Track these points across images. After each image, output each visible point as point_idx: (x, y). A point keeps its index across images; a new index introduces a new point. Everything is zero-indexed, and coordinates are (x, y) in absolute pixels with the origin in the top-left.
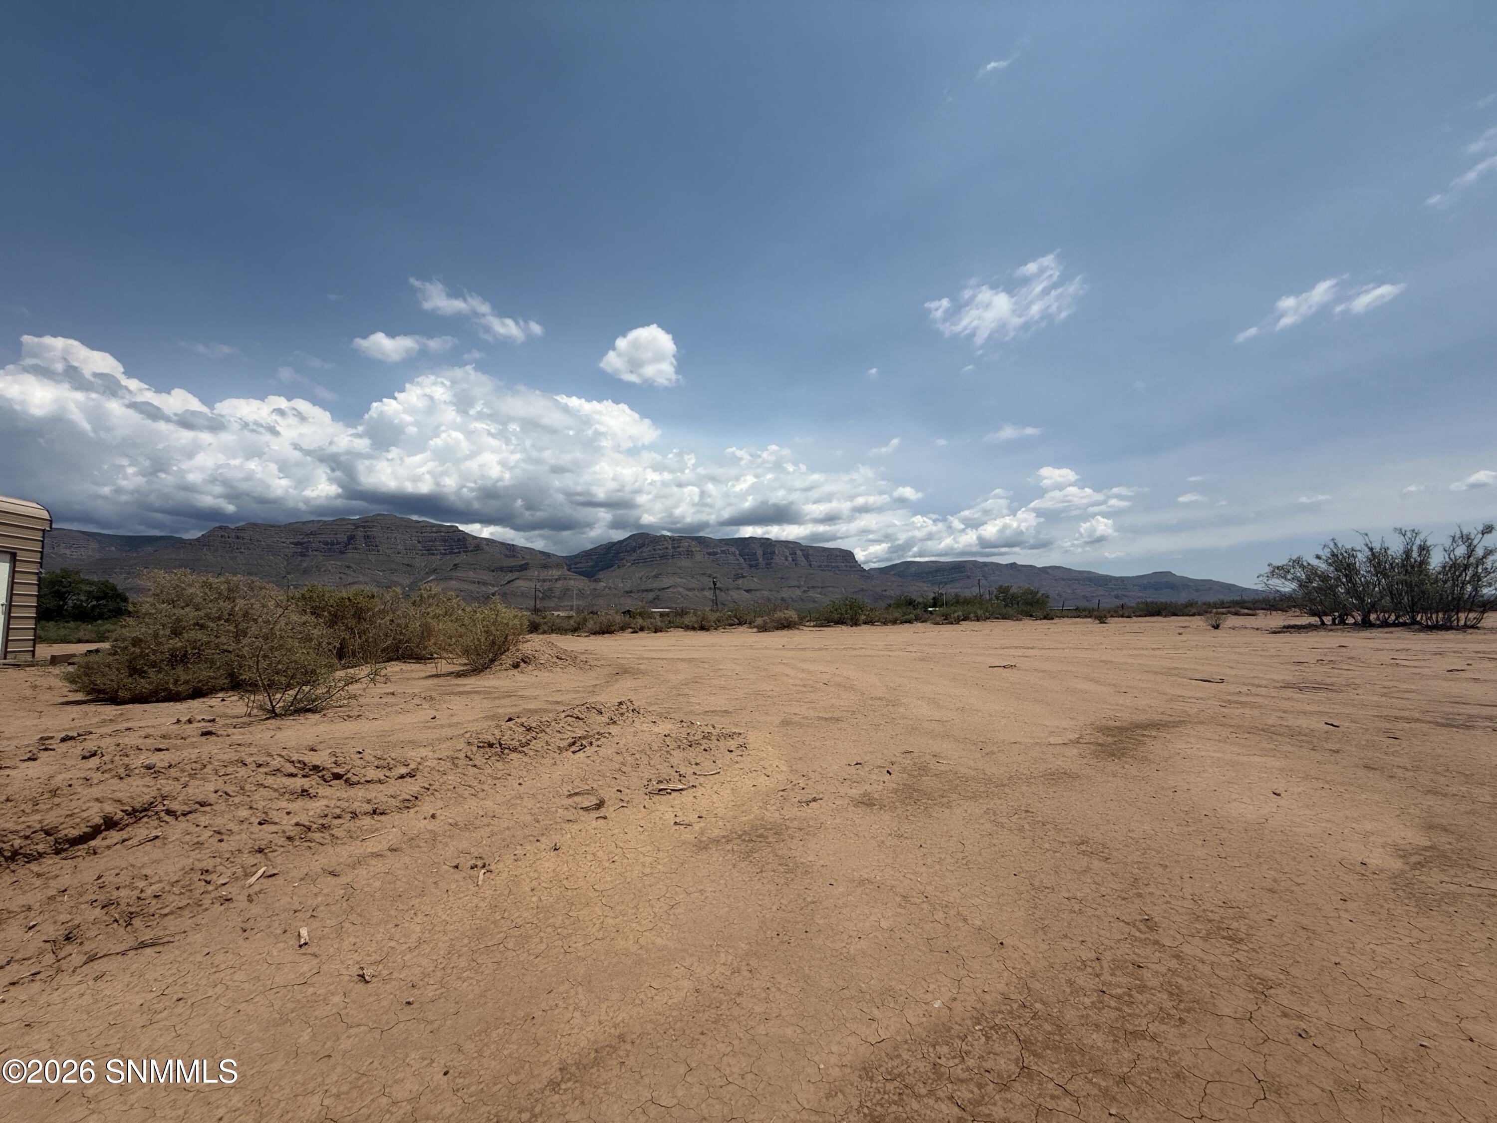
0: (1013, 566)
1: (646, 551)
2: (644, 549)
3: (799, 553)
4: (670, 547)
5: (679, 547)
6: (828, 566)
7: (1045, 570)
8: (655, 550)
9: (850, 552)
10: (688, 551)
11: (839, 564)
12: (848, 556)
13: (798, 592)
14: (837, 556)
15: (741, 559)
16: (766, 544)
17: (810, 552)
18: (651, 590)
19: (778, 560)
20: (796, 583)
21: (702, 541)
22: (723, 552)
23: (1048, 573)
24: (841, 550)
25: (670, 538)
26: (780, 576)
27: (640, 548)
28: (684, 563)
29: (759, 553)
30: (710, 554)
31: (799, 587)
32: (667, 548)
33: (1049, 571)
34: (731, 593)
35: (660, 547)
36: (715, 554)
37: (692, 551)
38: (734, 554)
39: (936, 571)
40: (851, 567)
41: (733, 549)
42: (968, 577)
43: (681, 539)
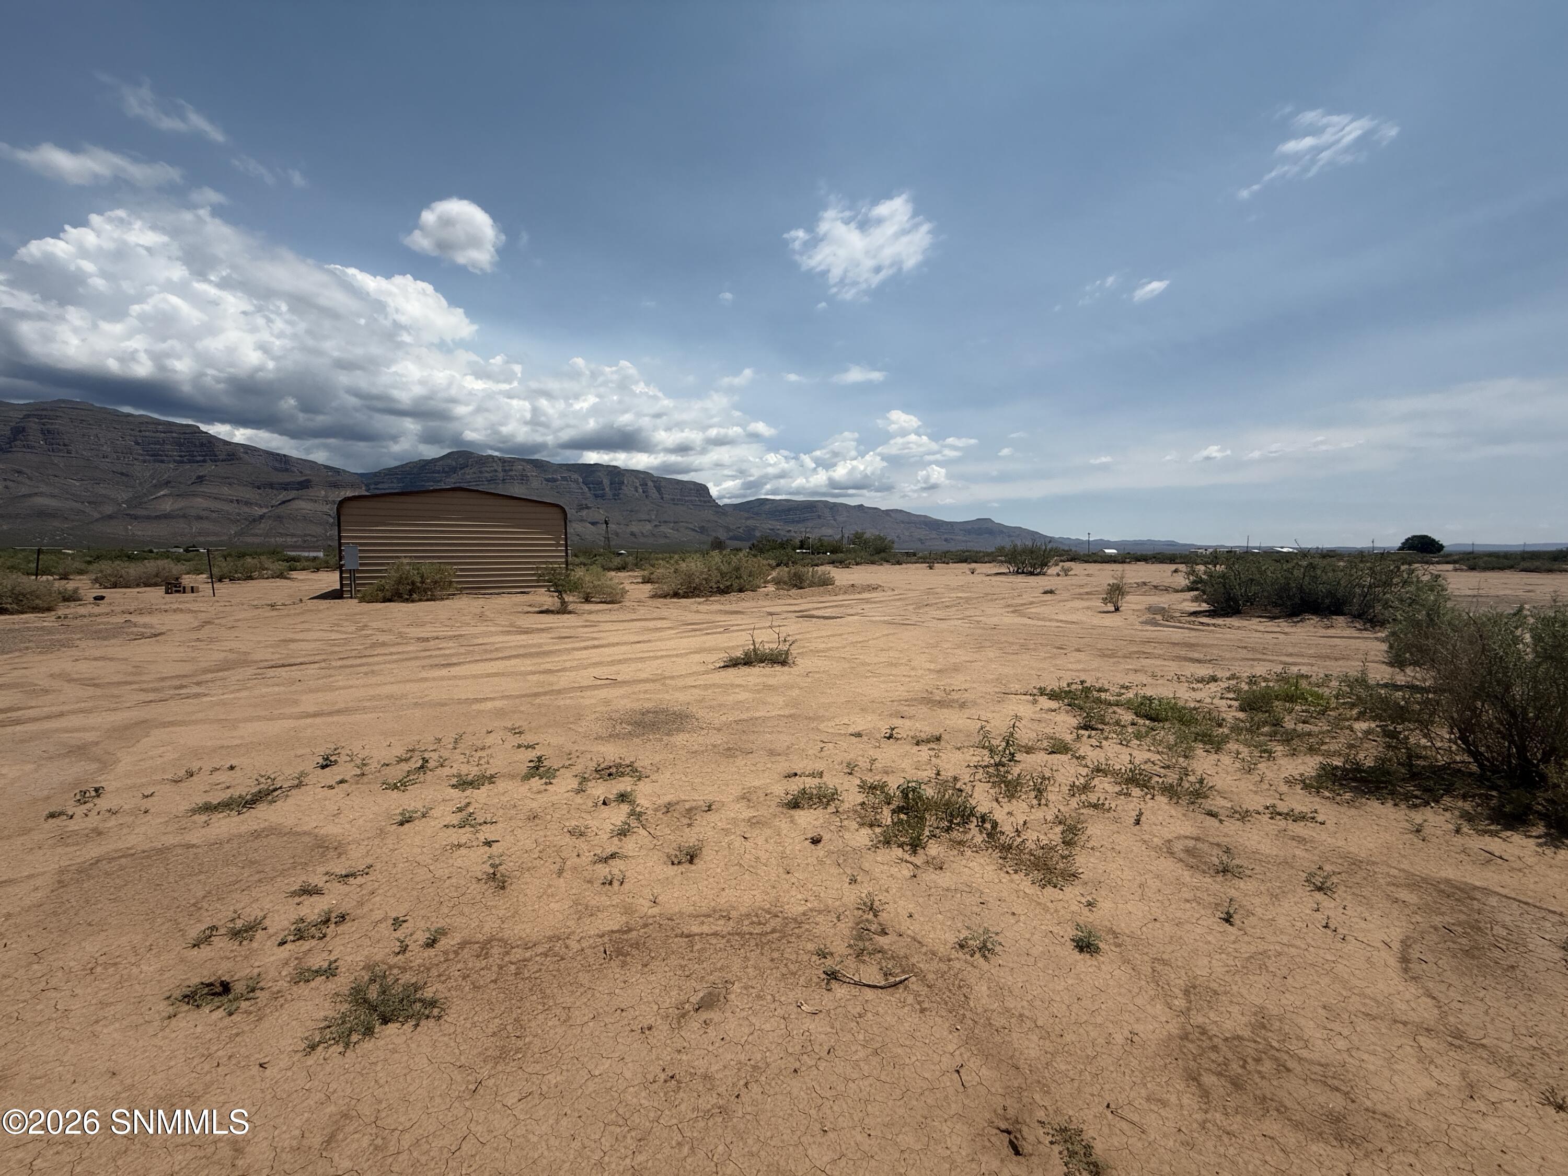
0: (861, 507)
1: (470, 474)
2: (467, 470)
3: (650, 484)
4: (500, 469)
5: (510, 470)
6: (682, 500)
7: (888, 512)
8: (481, 472)
9: (705, 486)
10: (522, 475)
11: (693, 498)
12: (702, 490)
13: (649, 527)
14: (691, 490)
15: (585, 487)
16: (615, 473)
17: (663, 484)
19: (627, 490)
20: (647, 517)
21: (539, 465)
22: (564, 479)
23: (890, 516)
24: (695, 483)
25: (500, 459)
26: (629, 508)
27: (461, 469)
28: (517, 488)
29: (606, 482)
30: (548, 480)
31: (649, 521)
32: (496, 471)
33: (893, 515)
35: (488, 469)
36: (555, 480)
37: (527, 476)
38: (576, 481)
39: (789, 510)
40: (705, 502)
41: (575, 476)
42: (819, 517)
43: (512, 461)
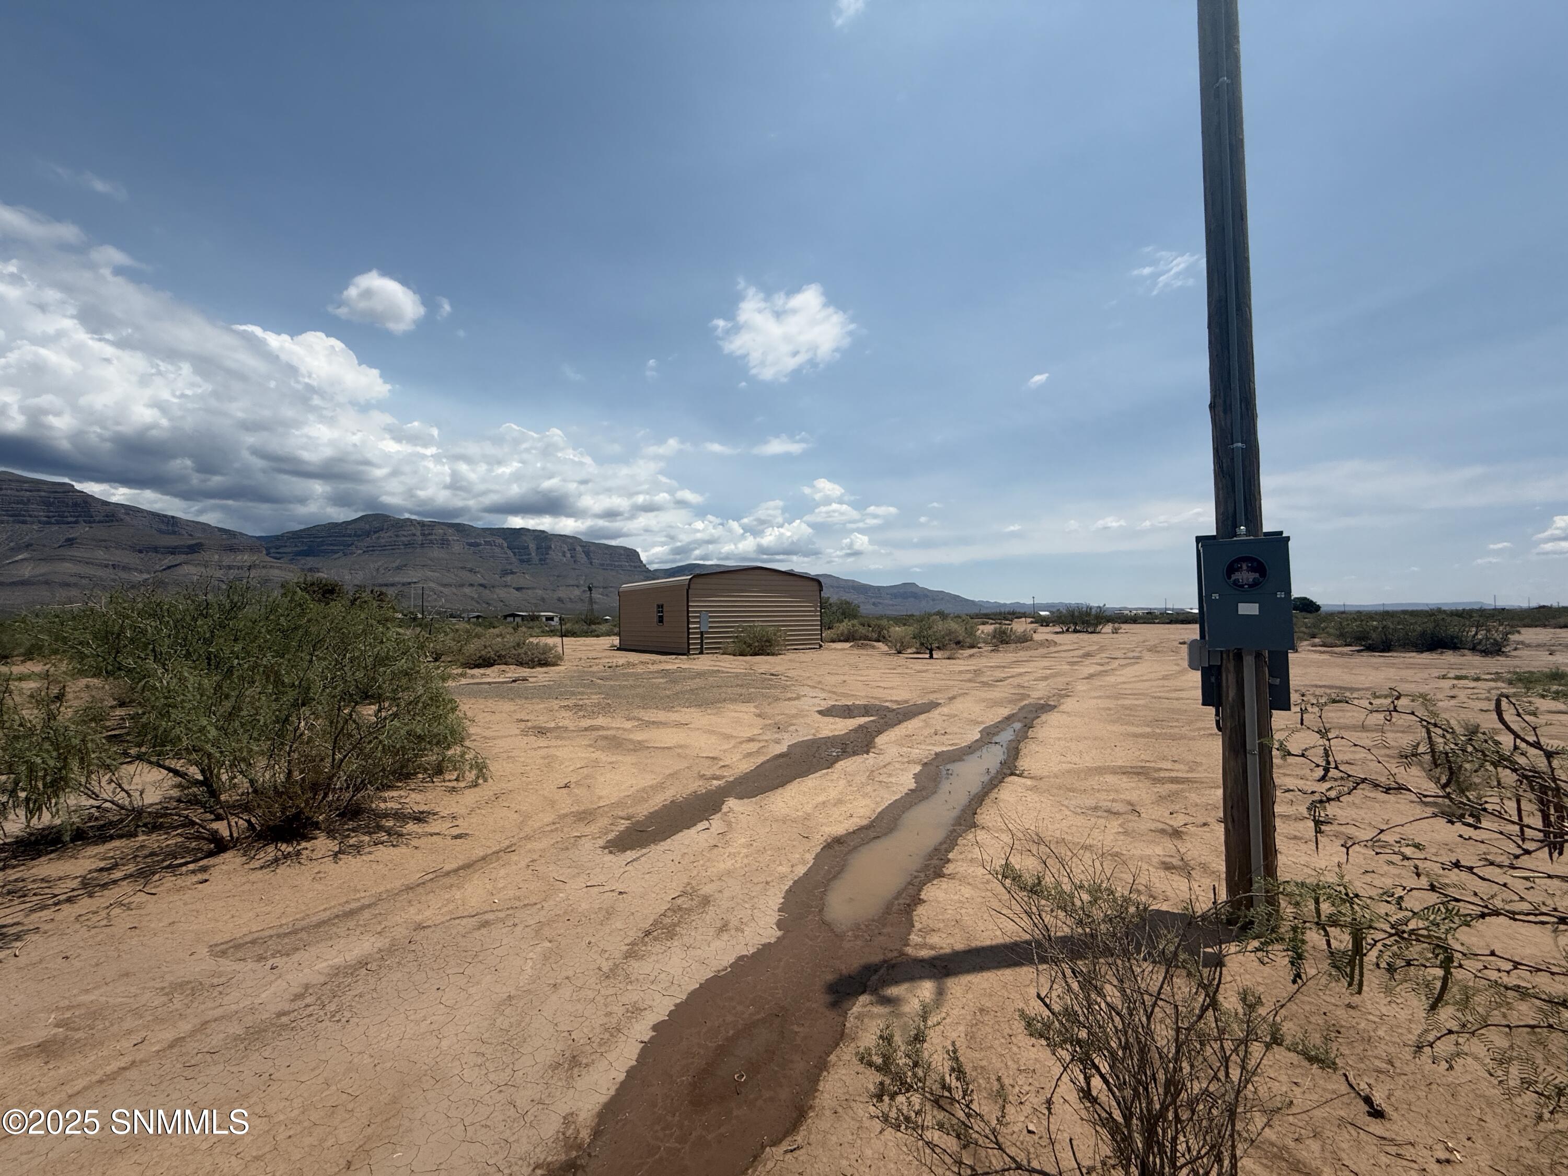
1: (385, 538)
2: (382, 534)
3: (579, 549)
4: (418, 533)
5: (429, 534)
6: (612, 565)
8: (397, 536)
9: (635, 551)
10: (442, 540)
11: (623, 563)
12: (632, 555)
13: (576, 592)
14: (621, 555)
15: (509, 552)
16: (541, 537)
17: (592, 549)
18: (393, 585)
19: (555, 555)
20: (575, 582)
21: (459, 528)
22: (488, 543)
24: (625, 549)
25: (419, 523)
26: (556, 573)
27: (375, 532)
28: (436, 553)
29: (532, 546)
30: (470, 545)
31: (577, 586)
32: (414, 535)
34: (497, 590)
35: (405, 533)
36: (478, 545)
37: (448, 540)
38: (501, 546)
40: (635, 567)
41: (500, 541)
43: (433, 525)
